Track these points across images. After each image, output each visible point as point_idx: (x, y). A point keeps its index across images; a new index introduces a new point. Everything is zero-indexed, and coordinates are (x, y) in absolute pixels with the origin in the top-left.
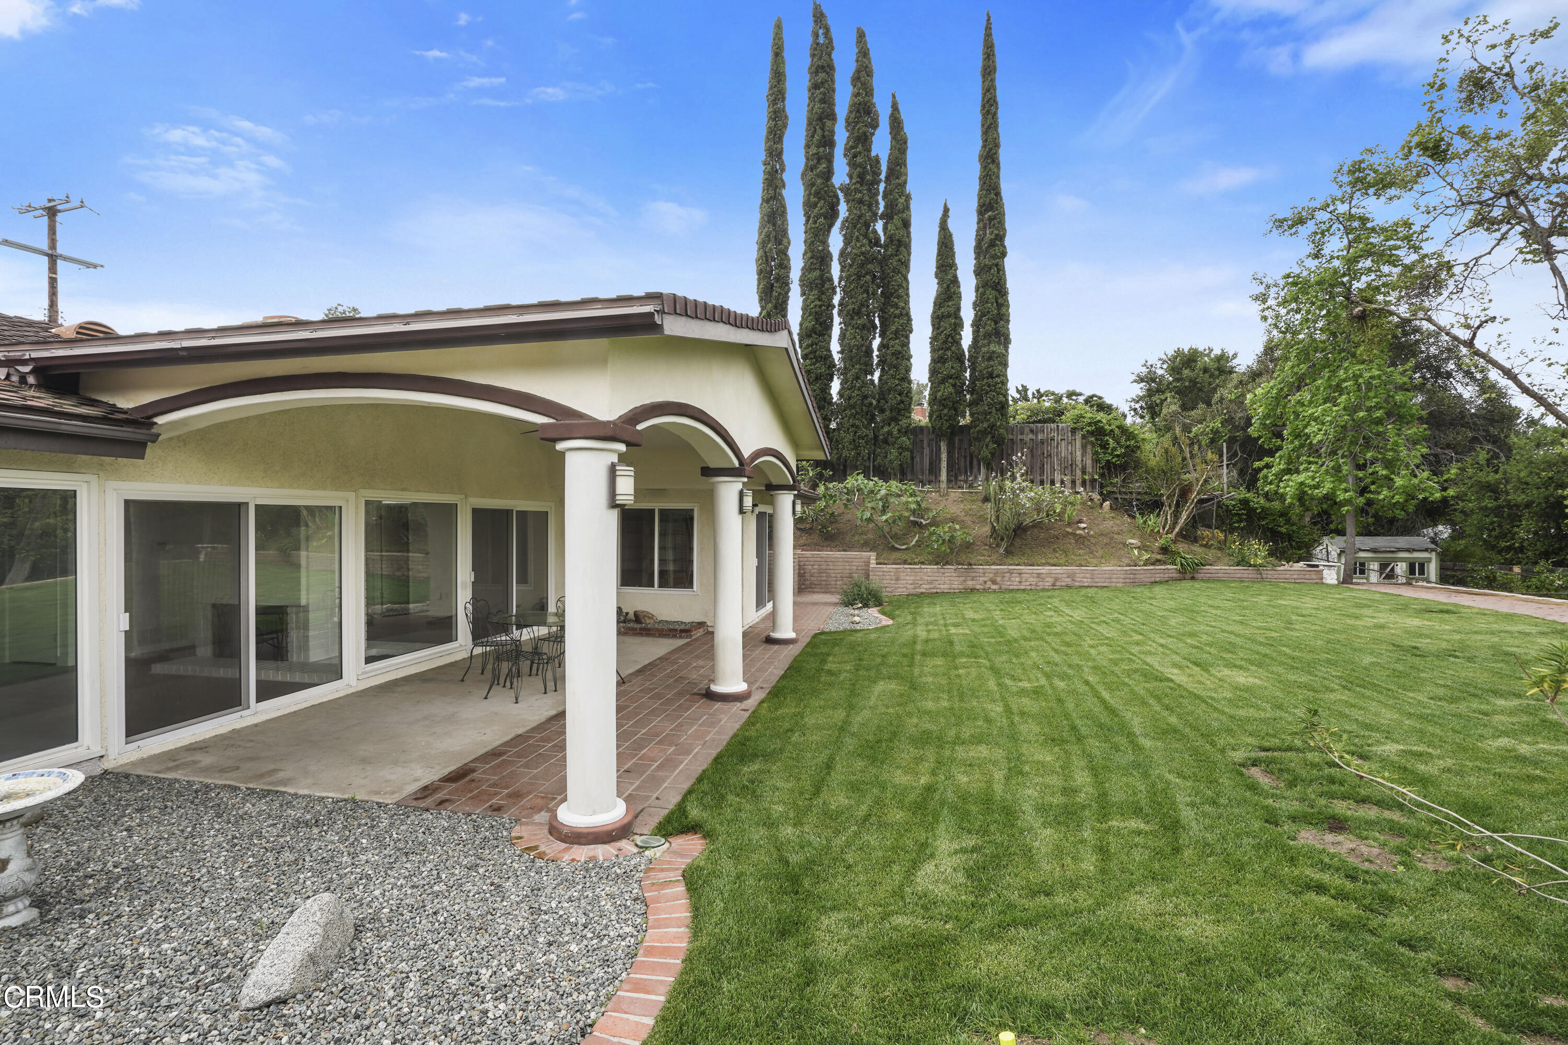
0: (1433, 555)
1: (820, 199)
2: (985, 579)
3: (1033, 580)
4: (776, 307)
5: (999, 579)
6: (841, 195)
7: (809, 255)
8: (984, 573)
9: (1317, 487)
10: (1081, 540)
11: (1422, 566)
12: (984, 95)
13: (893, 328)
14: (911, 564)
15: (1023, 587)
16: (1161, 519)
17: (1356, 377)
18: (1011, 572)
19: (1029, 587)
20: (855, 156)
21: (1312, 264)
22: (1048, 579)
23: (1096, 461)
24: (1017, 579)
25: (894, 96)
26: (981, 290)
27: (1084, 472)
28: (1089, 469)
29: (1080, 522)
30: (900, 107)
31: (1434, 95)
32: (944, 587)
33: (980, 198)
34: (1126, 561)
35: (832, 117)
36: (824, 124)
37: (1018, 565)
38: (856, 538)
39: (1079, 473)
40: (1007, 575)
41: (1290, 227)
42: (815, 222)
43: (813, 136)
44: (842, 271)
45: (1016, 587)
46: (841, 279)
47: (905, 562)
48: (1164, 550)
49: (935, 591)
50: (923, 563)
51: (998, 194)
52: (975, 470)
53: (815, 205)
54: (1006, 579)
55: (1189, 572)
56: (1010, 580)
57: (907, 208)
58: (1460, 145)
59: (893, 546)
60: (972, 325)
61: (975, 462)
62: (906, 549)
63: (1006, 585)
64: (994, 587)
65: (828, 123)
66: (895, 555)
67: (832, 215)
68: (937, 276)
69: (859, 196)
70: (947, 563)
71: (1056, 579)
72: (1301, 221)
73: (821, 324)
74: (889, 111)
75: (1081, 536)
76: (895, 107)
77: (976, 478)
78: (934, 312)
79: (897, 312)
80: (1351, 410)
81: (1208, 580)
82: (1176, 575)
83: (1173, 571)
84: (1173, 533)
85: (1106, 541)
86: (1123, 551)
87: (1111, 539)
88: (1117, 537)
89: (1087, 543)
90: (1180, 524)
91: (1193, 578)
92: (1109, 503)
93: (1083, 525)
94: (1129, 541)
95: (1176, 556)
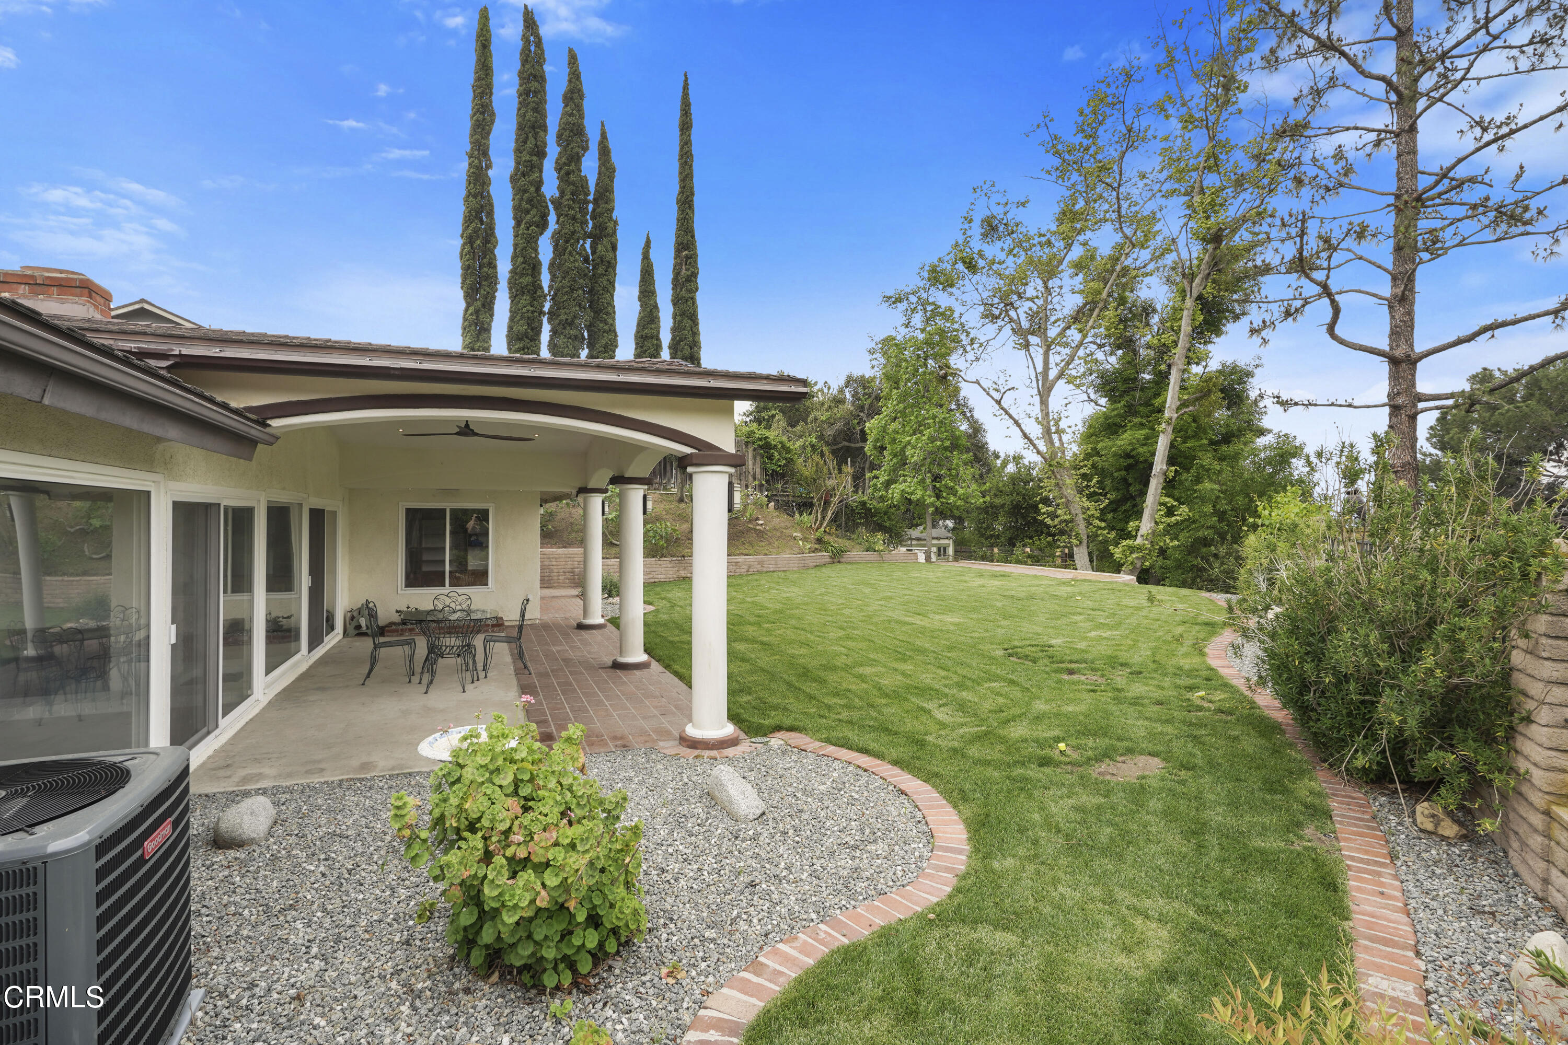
0: (951, 542)
1: (533, 206)
4: (484, 306)
6: (551, 207)
7: (520, 260)
9: (912, 494)
10: (760, 534)
11: (945, 549)
12: (682, 148)
13: (603, 342)
16: (813, 517)
17: (934, 417)
20: (568, 174)
21: (904, 331)
23: (764, 469)
25: (603, 125)
26: (679, 318)
27: (754, 479)
28: (758, 476)
29: (757, 519)
30: (608, 136)
31: (967, 226)
32: (661, 577)
33: (678, 237)
34: (797, 550)
35: (544, 128)
36: (537, 133)
38: (573, 535)
39: (750, 478)
41: (894, 303)
42: (528, 229)
43: (525, 142)
44: (552, 280)
46: (550, 287)
48: (819, 541)
51: (693, 237)
52: (668, 474)
53: (528, 212)
55: (837, 557)
57: (615, 232)
58: (981, 263)
60: (670, 348)
61: (668, 468)
65: (542, 134)
67: (543, 225)
68: (640, 299)
69: (572, 212)
70: (662, 556)
71: (750, 566)
72: (899, 300)
73: (532, 329)
74: (599, 138)
75: (760, 531)
76: (604, 135)
77: (669, 481)
78: (637, 332)
79: (606, 327)
80: (932, 440)
81: (850, 563)
82: (829, 560)
83: (826, 557)
84: (822, 528)
85: (779, 534)
86: (792, 543)
87: (781, 533)
88: (785, 531)
89: (766, 536)
90: (827, 521)
91: (836, 562)
92: (773, 503)
93: (761, 522)
94: (795, 534)
95: (828, 545)
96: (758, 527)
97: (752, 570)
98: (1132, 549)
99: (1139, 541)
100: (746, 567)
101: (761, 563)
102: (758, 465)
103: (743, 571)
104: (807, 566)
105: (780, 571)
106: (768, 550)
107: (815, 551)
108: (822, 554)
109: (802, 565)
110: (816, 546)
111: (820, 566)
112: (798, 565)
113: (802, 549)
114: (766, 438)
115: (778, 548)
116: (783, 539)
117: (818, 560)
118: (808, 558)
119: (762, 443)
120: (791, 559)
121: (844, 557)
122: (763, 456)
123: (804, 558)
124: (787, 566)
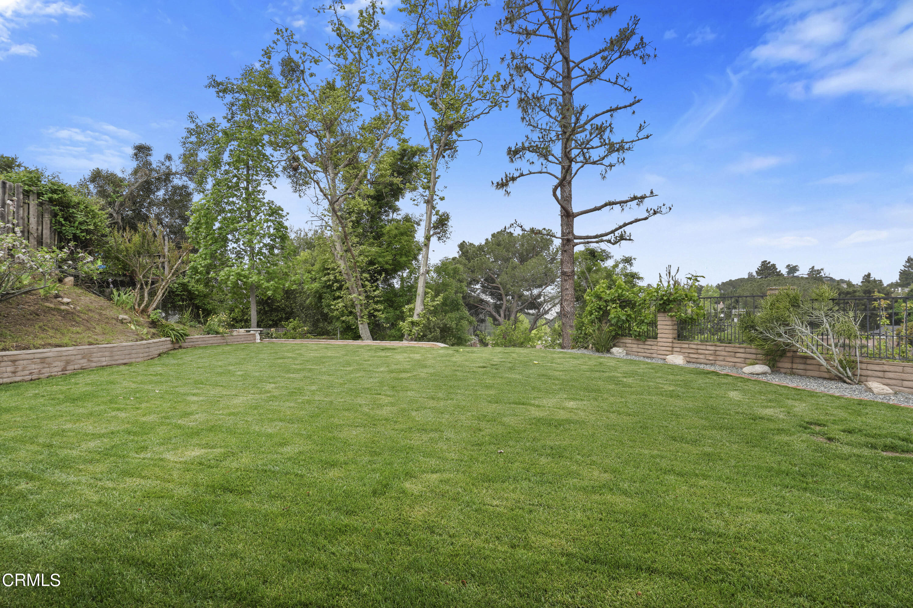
10: (68, 315)
15: (19, 378)
16: (136, 296)
19: (28, 377)
22: (57, 363)
23: (56, 232)
24: (11, 368)
28: (46, 239)
48: (154, 324)
82: (170, 346)
83: (169, 342)
84: (150, 309)
85: (97, 316)
86: (120, 327)
87: (100, 314)
88: (104, 312)
89: (78, 319)
90: (157, 301)
91: (180, 347)
92: (72, 278)
93: (66, 300)
94: (121, 317)
95: (166, 329)
96: (63, 307)
97: (70, 367)
98: (413, 323)
99: (415, 318)
100: (60, 365)
102: (46, 225)
103: (57, 368)
104: (150, 354)
105: (118, 365)
106: (89, 337)
107: (154, 336)
108: (163, 339)
109: (146, 355)
110: (153, 330)
111: (164, 353)
112: (141, 355)
113: (138, 335)
114: (62, 191)
115: (104, 334)
116: (107, 323)
117: (161, 347)
118: (153, 345)
119: (55, 196)
120: (129, 348)
121: (186, 341)
122: (55, 215)
123: (149, 346)
124: (128, 357)
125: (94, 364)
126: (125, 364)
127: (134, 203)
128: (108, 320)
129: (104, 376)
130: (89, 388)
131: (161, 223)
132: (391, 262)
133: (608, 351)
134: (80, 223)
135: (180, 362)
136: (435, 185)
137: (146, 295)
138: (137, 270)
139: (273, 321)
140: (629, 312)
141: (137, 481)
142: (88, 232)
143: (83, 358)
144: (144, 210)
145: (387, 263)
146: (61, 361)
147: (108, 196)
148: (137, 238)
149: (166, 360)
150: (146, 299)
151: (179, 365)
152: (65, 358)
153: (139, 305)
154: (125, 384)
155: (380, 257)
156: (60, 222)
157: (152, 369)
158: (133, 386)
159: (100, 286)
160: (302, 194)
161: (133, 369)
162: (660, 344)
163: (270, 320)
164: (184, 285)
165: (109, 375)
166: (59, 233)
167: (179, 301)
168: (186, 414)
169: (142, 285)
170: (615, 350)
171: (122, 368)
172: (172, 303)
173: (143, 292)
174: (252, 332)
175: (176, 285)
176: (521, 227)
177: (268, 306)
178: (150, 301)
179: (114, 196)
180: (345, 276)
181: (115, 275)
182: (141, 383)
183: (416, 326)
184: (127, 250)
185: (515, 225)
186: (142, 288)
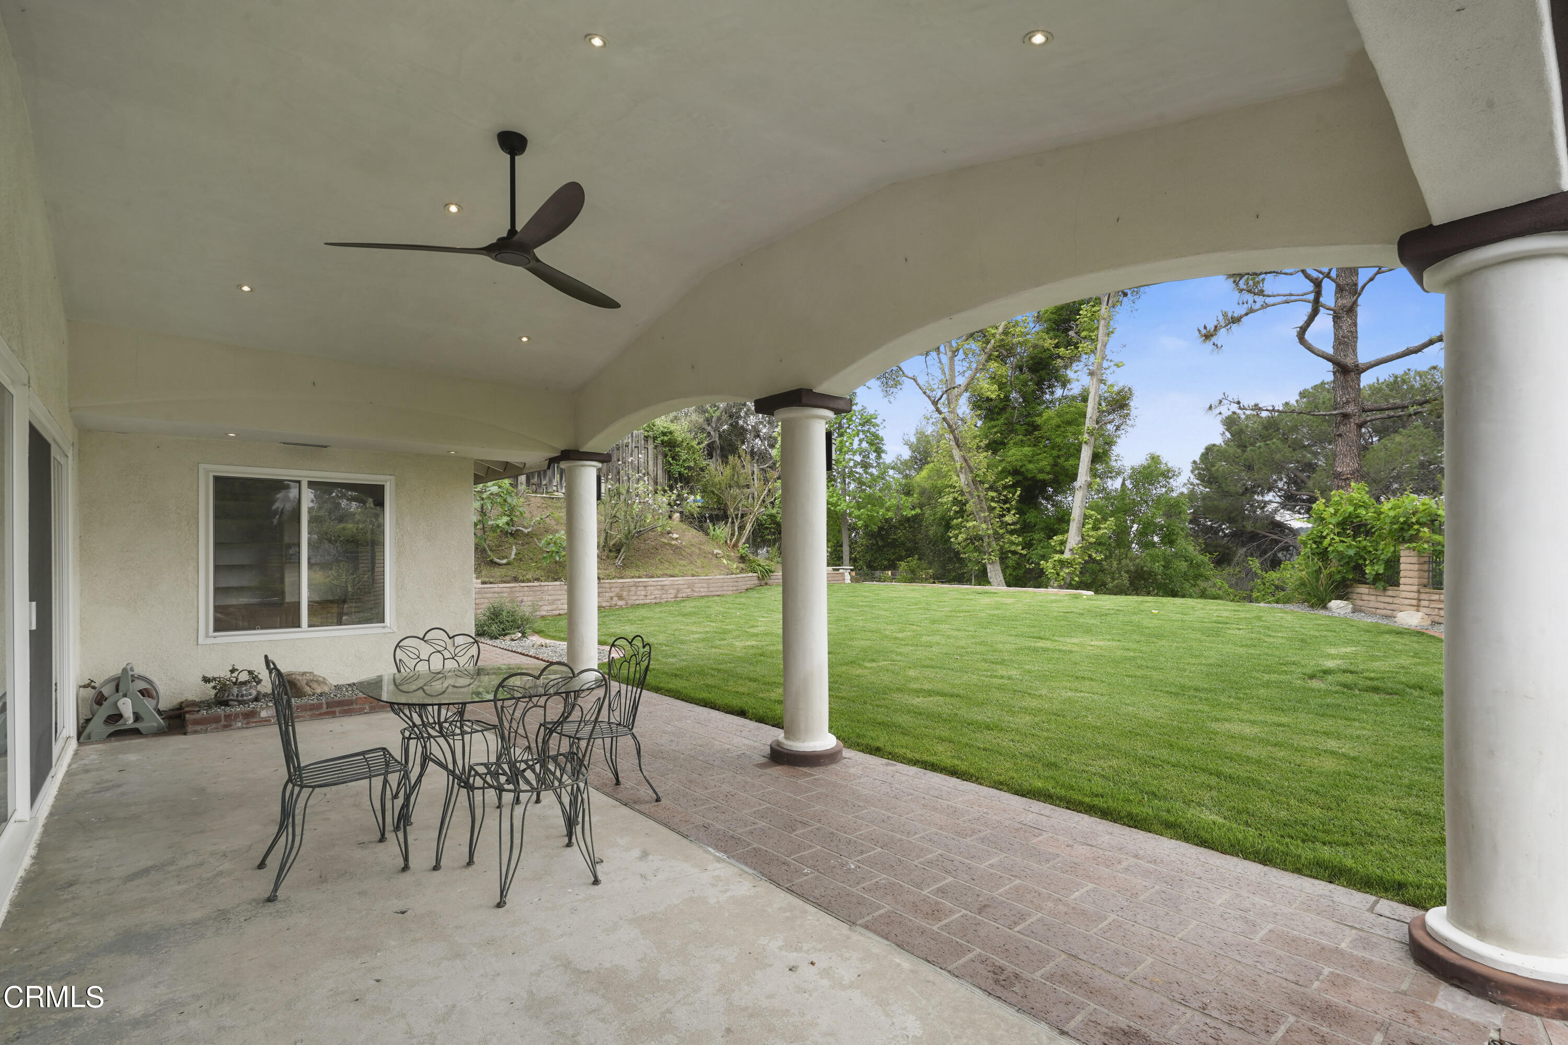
2: (611, 595)
3: (657, 593)
5: (625, 594)
8: (611, 588)
10: (677, 550)
14: (523, 582)
15: (648, 601)
16: (729, 530)
18: (636, 585)
19: (654, 601)
22: (671, 591)
24: (643, 593)
28: (660, 480)
29: (671, 532)
34: (723, 570)
37: (639, 577)
40: (633, 589)
45: (641, 602)
47: (516, 580)
48: (743, 559)
49: (557, 612)
50: (538, 580)
54: (632, 593)
55: (763, 578)
56: (636, 594)
59: (492, 561)
62: (508, 564)
63: (633, 600)
64: (621, 603)
66: (497, 572)
71: (678, 591)
75: (677, 546)
82: (756, 582)
83: (755, 578)
84: (740, 544)
85: (697, 551)
86: (715, 561)
87: (700, 549)
88: (703, 547)
89: (684, 553)
90: (746, 536)
91: (766, 584)
92: (678, 515)
93: (675, 536)
94: (716, 551)
95: (753, 565)
96: (673, 542)
97: (680, 595)
98: (1062, 563)
99: (1067, 555)
100: (672, 592)
101: (691, 586)
102: (660, 466)
103: (670, 596)
104: (739, 588)
105: (714, 596)
106: (692, 570)
107: (742, 571)
108: (750, 574)
109: (735, 588)
110: (742, 565)
111: (751, 589)
112: (731, 588)
113: (728, 569)
114: (671, 433)
115: (703, 567)
116: (705, 557)
117: (748, 583)
118: (741, 580)
119: (666, 438)
120: (721, 581)
121: (772, 577)
122: (666, 456)
123: (737, 580)
124: (720, 589)
125: (696, 594)
126: (719, 596)
127: (731, 416)
128: (704, 555)
129: (703, 603)
130: (693, 609)
131: (758, 436)
132: (1048, 469)
133: (1325, 607)
134: (684, 461)
135: (762, 596)
136: (1105, 345)
137: (736, 529)
138: (729, 503)
139: (889, 560)
140: (1364, 543)
141: (717, 650)
142: (689, 468)
143: (688, 588)
144: (741, 422)
145: (1041, 471)
146: (674, 589)
147: (706, 411)
148: (728, 471)
149: (750, 594)
150: (737, 533)
151: (760, 598)
152: (676, 586)
153: (731, 540)
154: (717, 608)
155: (1030, 462)
156: (669, 462)
157: (738, 600)
158: (722, 610)
159: (700, 522)
160: (892, 399)
161: (723, 599)
162: (1404, 594)
163: (885, 559)
164: (772, 516)
165: (707, 602)
166: (669, 472)
167: (768, 535)
168: (753, 627)
169: (733, 519)
170: (1334, 604)
171: (716, 598)
172: (761, 537)
173: (734, 526)
174: (841, 571)
175: (765, 517)
176: (1239, 403)
177: (882, 539)
178: (740, 534)
179: (711, 411)
180: (967, 496)
181: (711, 509)
182: (729, 608)
183: (1068, 567)
184: (720, 484)
185: (1224, 402)
186: (733, 522)
